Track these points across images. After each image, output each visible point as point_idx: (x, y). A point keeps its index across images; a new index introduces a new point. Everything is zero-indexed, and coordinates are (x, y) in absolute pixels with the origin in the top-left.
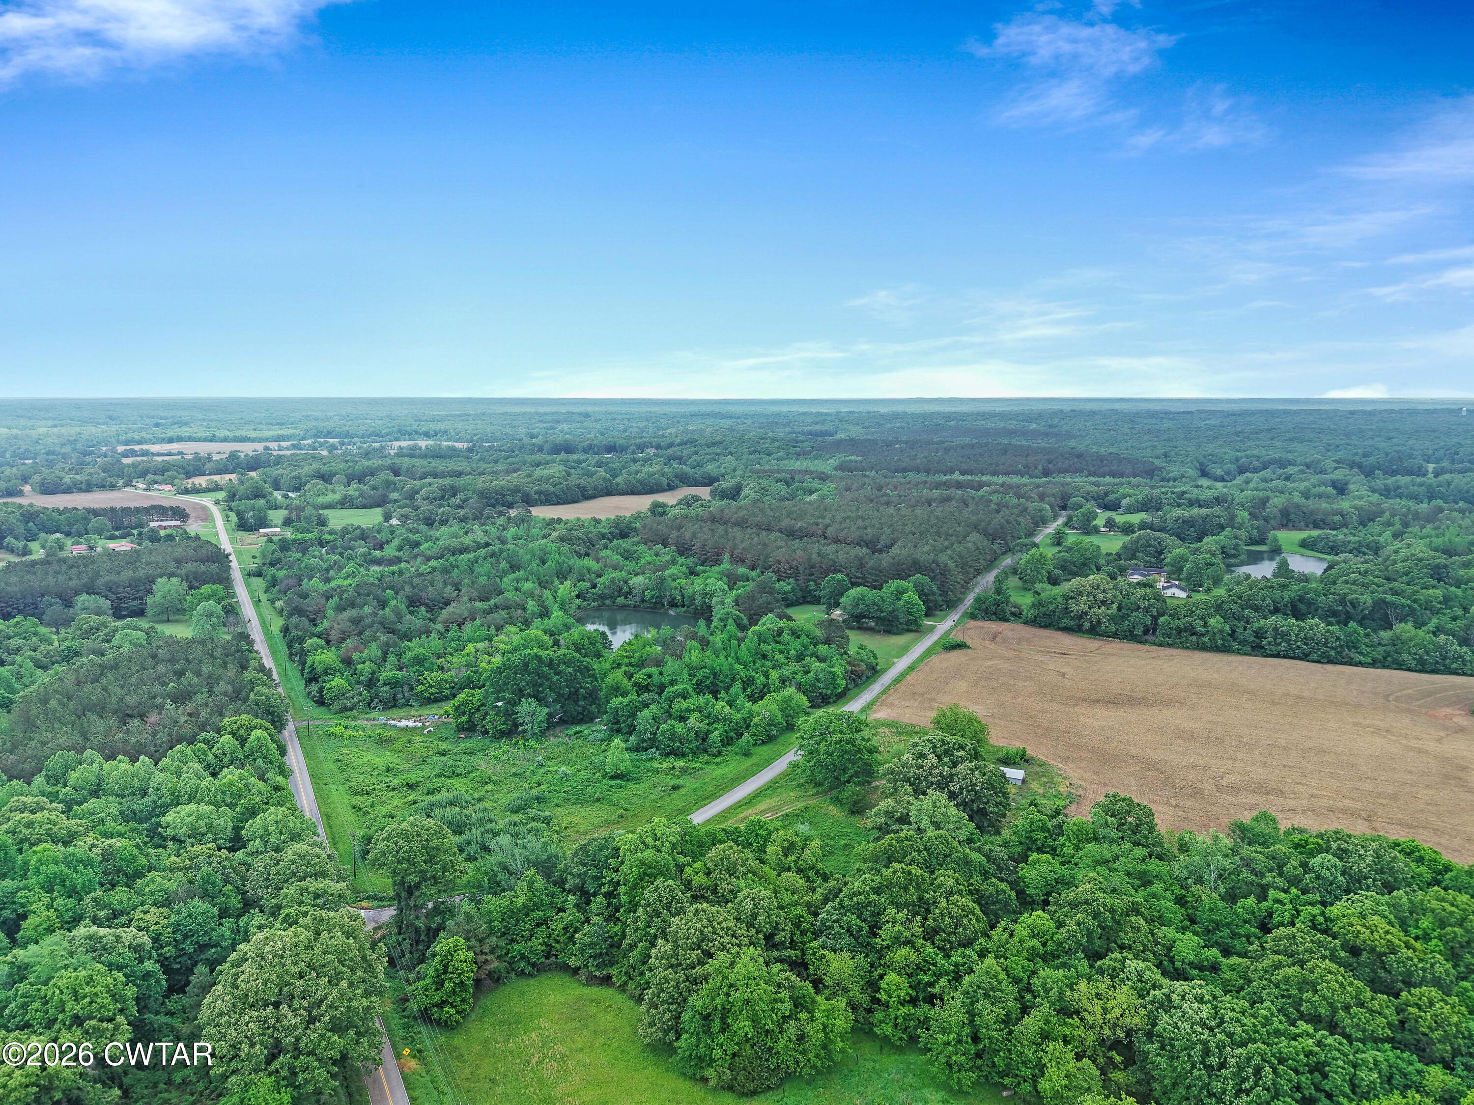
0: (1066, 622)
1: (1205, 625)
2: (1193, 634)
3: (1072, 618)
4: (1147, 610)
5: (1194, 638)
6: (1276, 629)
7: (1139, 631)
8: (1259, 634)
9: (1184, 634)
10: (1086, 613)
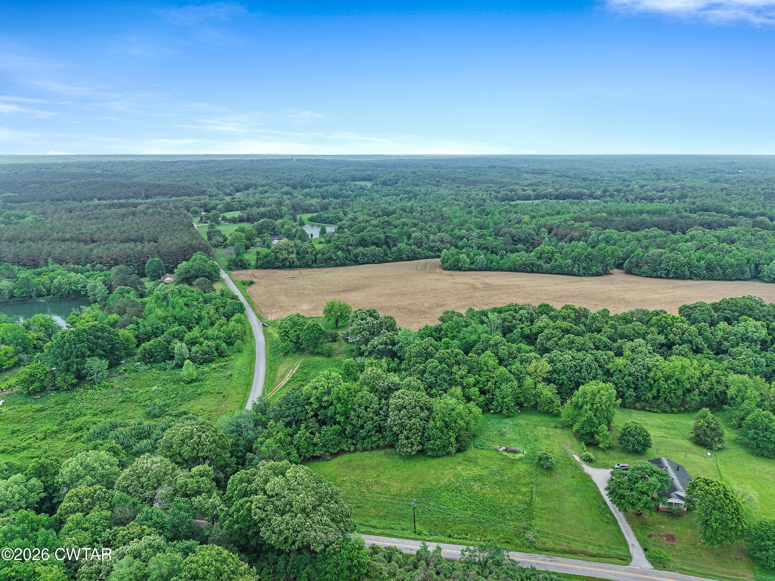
0: (277, 264)
1: (336, 256)
2: (332, 260)
3: (279, 262)
4: (311, 253)
5: (333, 262)
6: (362, 253)
7: (310, 263)
8: (356, 256)
9: (328, 261)
10: (286, 259)
